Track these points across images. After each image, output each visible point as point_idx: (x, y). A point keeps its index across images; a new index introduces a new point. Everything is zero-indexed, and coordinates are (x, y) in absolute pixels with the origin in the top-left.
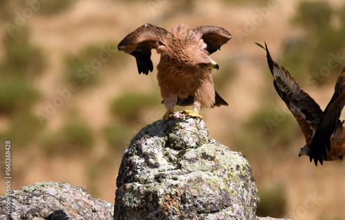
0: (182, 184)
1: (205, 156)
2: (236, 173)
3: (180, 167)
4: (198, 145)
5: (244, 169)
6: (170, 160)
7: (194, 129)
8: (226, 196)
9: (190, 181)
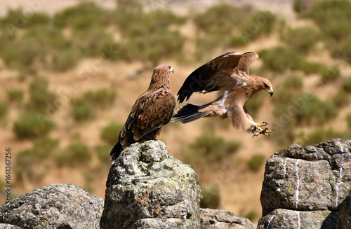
0: (150, 186)
1: (166, 167)
2: (187, 178)
3: (149, 174)
4: (161, 160)
5: (192, 176)
6: (143, 170)
7: (158, 149)
8: (180, 194)
9: (155, 184)
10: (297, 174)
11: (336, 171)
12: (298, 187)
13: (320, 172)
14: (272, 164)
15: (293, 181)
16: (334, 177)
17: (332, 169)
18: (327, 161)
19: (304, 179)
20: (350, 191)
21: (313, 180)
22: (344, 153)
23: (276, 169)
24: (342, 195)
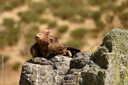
10: (37, 72)
11: (56, 70)
12: (37, 78)
13: (48, 71)
14: (25, 67)
15: (35, 75)
16: (55, 73)
17: (54, 69)
18: (51, 66)
19: (40, 74)
20: (62, 80)
21: (45, 74)
22: (59, 61)
23: (27, 69)
24: (58, 81)
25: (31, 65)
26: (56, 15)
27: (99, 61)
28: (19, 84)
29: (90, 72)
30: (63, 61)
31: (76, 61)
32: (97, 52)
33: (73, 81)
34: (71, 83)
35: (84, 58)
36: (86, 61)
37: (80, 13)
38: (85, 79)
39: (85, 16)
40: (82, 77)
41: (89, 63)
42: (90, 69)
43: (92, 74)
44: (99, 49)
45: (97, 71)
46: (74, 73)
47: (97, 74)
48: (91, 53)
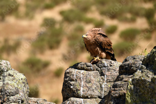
1: (10, 75)
2: (21, 81)
4: (7, 71)
5: (24, 80)
7: (5, 65)
8: (17, 90)
10: (81, 79)
11: (103, 77)
12: (82, 85)
13: (94, 77)
14: (68, 73)
15: (80, 82)
16: (102, 80)
17: (101, 76)
18: (98, 71)
19: (86, 81)
20: (111, 88)
21: (90, 82)
22: (107, 67)
23: (70, 76)
24: (106, 90)
25: (74, 71)
26: (103, 13)
27: (152, 66)
28: (62, 92)
29: (143, 78)
30: (111, 66)
31: (126, 65)
32: (150, 55)
33: (122, 89)
34: (120, 92)
35: (136, 62)
36: (138, 65)
37: (131, 11)
38: (137, 87)
39: (136, 14)
40: (133, 84)
41: (141, 69)
42: (142, 75)
43: (145, 81)
44: (152, 52)
45: (150, 77)
46: (124, 80)
47: (150, 80)
48: (143, 56)
